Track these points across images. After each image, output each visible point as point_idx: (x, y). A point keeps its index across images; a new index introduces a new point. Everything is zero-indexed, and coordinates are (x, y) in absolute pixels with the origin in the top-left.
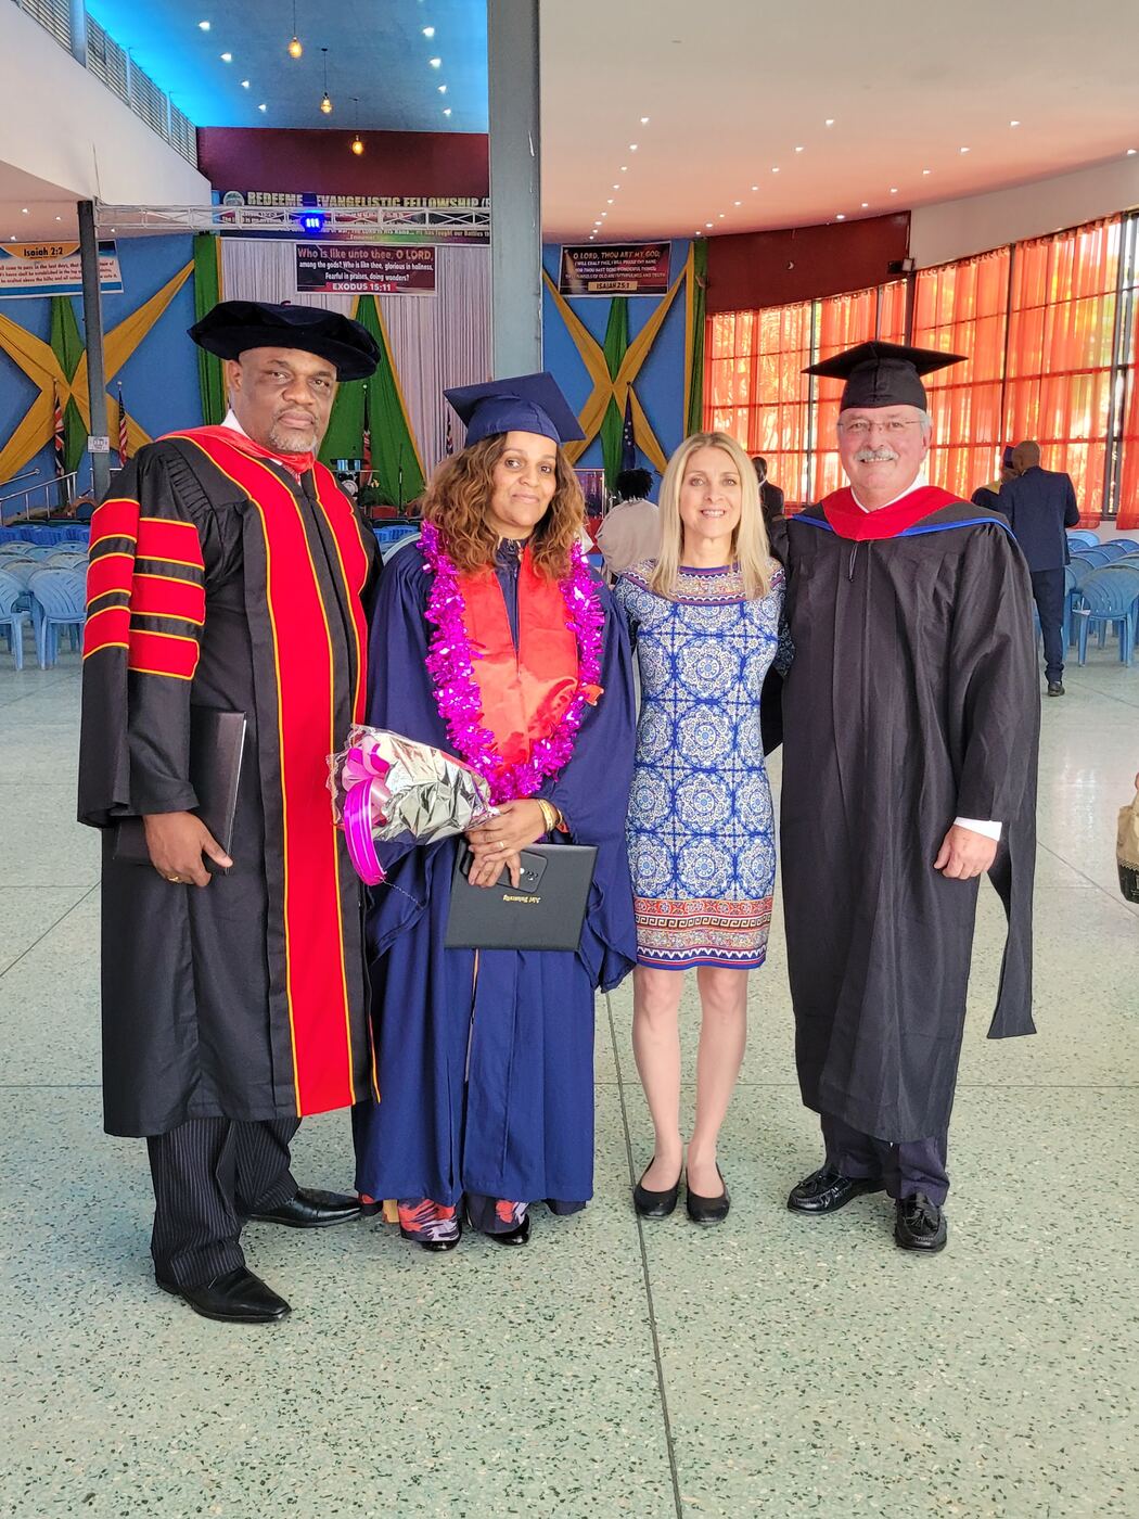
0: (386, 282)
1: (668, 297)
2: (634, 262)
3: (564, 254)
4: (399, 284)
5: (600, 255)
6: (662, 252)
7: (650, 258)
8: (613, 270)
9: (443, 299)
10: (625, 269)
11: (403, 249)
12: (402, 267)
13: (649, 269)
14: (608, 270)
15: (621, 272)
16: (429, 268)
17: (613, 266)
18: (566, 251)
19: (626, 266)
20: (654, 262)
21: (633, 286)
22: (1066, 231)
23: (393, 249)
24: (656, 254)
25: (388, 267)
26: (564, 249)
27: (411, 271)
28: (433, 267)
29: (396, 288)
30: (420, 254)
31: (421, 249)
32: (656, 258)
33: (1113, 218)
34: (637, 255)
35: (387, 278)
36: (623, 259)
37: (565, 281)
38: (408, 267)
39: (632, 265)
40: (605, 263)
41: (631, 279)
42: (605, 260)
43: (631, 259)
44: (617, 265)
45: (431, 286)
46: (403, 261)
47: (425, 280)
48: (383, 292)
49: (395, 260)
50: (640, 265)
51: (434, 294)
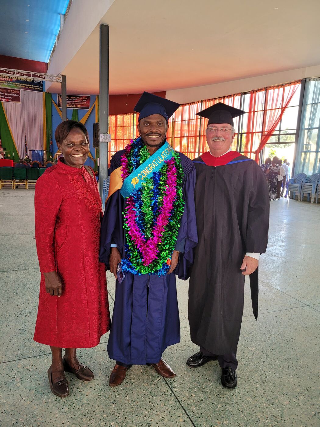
0: (5, 98)
1: (90, 110)
2: (79, 100)
3: (58, 96)
4: (9, 99)
5: (69, 98)
6: (88, 99)
7: (84, 99)
8: (73, 102)
9: (23, 105)
10: (77, 102)
11: (10, 89)
12: (10, 95)
13: (84, 102)
14: (72, 101)
15: (75, 102)
16: (19, 96)
17: (73, 101)
18: (59, 95)
19: (77, 101)
20: (85, 100)
21: (79, 106)
22: (219, 98)
23: (7, 89)
24: (86, 98)
25: (6, 94)
26: (58, 95)
27: (12, 96)
28: (20, 96)
29: (8, 100)
30: (16, 92)
31: (16, 90)
32: (86, 100)
33: (238, 94)
34: (80, 98)
35: (6, 97)
36: (76, 99)
37: (59, 103)
38: (12, 95)
39: (79, 101)
40: (71, 100)
41: (79, 105)
42: (71, 99)
43: (78, 99)
44: (74, 101)
45: (19, 101)
46: (10, 93)
47: (17, 99)
48: (4, 101)
49: (7, 92)
50: (81, 101)
51: (20, 103)
